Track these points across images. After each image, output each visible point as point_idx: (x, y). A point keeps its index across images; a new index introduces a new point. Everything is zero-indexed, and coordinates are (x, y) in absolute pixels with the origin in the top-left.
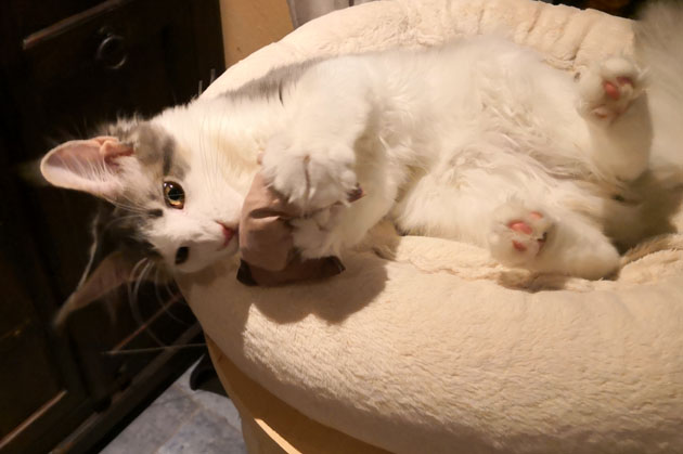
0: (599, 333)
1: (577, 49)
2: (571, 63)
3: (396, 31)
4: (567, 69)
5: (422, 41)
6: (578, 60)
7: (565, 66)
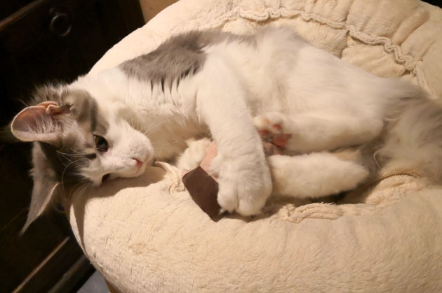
0: (334, 264)
1: (347, 14)
2: (343, 23)
3: (224, 10)
4: (341, 29)
5: (243, 16)
6: (348, 21)
7: (340, 27)
